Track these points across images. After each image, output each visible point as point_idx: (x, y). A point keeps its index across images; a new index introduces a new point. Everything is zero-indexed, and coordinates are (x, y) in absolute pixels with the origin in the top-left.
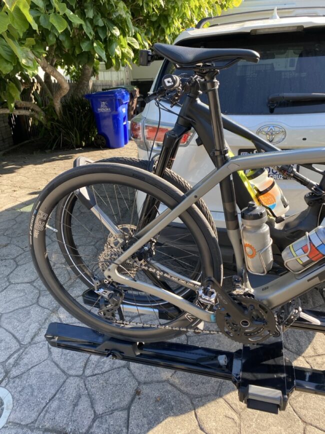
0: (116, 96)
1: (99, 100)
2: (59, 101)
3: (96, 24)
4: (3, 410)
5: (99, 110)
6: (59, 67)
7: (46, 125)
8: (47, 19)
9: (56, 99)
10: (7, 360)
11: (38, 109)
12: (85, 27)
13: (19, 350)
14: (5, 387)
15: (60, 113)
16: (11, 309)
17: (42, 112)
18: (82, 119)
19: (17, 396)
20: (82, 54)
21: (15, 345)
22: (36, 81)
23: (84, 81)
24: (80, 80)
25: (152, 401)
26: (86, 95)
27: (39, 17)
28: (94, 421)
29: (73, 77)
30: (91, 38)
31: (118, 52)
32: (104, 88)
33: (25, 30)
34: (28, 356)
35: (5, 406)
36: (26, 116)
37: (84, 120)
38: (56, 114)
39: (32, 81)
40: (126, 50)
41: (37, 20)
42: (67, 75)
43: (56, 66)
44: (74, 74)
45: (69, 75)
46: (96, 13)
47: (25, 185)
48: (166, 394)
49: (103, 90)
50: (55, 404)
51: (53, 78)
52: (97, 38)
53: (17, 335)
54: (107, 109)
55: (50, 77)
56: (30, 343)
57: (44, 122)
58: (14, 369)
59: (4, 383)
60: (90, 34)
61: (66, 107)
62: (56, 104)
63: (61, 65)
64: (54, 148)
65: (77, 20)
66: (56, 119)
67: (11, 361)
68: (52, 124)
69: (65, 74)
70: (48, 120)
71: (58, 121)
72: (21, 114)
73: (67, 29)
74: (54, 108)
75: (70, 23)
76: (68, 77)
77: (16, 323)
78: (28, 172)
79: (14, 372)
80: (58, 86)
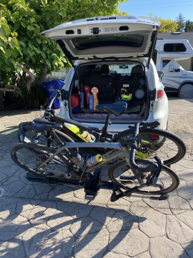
0: (58, 83)
1: (50, 85)
2: (29, 85)
3: (47, 53)
4: (1, 193)
5: (49, 90)
6: (30, 69)
7: (22, 97)
8: (26, 51)
9: (28, 84)
10: (2, 181)
11: (18, 89)
12: (42, 54)
13: (7, 178)
14: (2, 187)
15: (30, 91)
16: (4, 166)
17: (21, 90)
18: (40, 94)
19: (6, 189)
20: (41, 64)
21: (5, 176)
22: (18, 75)
23: (43, 76)
24: (41, 75)
25: (58, 190)
26: (43, 83)
27: (23, 50)
28: (36, 195)
29: (37, 74)
30: (44, 58)
31: (56, 64)
32: (53, 80)
33: (17, 56)
34: (11, 179)
35: (1, 192)
36: (12, 92)
37: (41, 95)
38: (28, 92)
39: (16, 75)
40: (60, 63)
41: (22, 51)
42: (34, 73)
43: (29, 68)
44: (38, 72)
45: (35, 73)
46: (47, 49)
47: (10, 124)
49: (52, 80)
50: (21, 191)
51: (27, 74)
52: (47, 58)
53: (6, 174)
54: (53, 90)
55: (26, 74)
56: (12, 176)
57: (21, 95)
58: (5, 183)
59: (1, 186)
60: (44, 56)
61: (32, 88)
62: (28, 87)
63: (31, 68)
64: (25, 108)
65: (39, 52)
66: (27, 94)
67: (4, 181)
68: (25, 96)
69: (34, 72)
70: (23, 94)
71: (28, 95)
72: (10, 91)
73: (34, 55)
74: (27, 89)
75: (36, 53)
76: (35, 74)
77: (6, 170)
78: (12, 118)
79: (5, 184)
80: (29, 78)
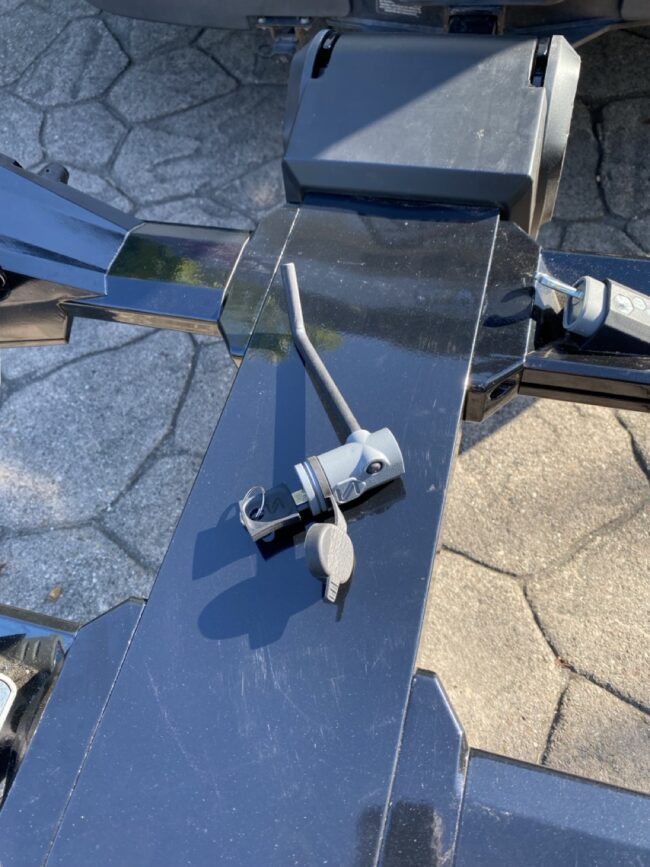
25: (33, 599)
48: (84, 571)
